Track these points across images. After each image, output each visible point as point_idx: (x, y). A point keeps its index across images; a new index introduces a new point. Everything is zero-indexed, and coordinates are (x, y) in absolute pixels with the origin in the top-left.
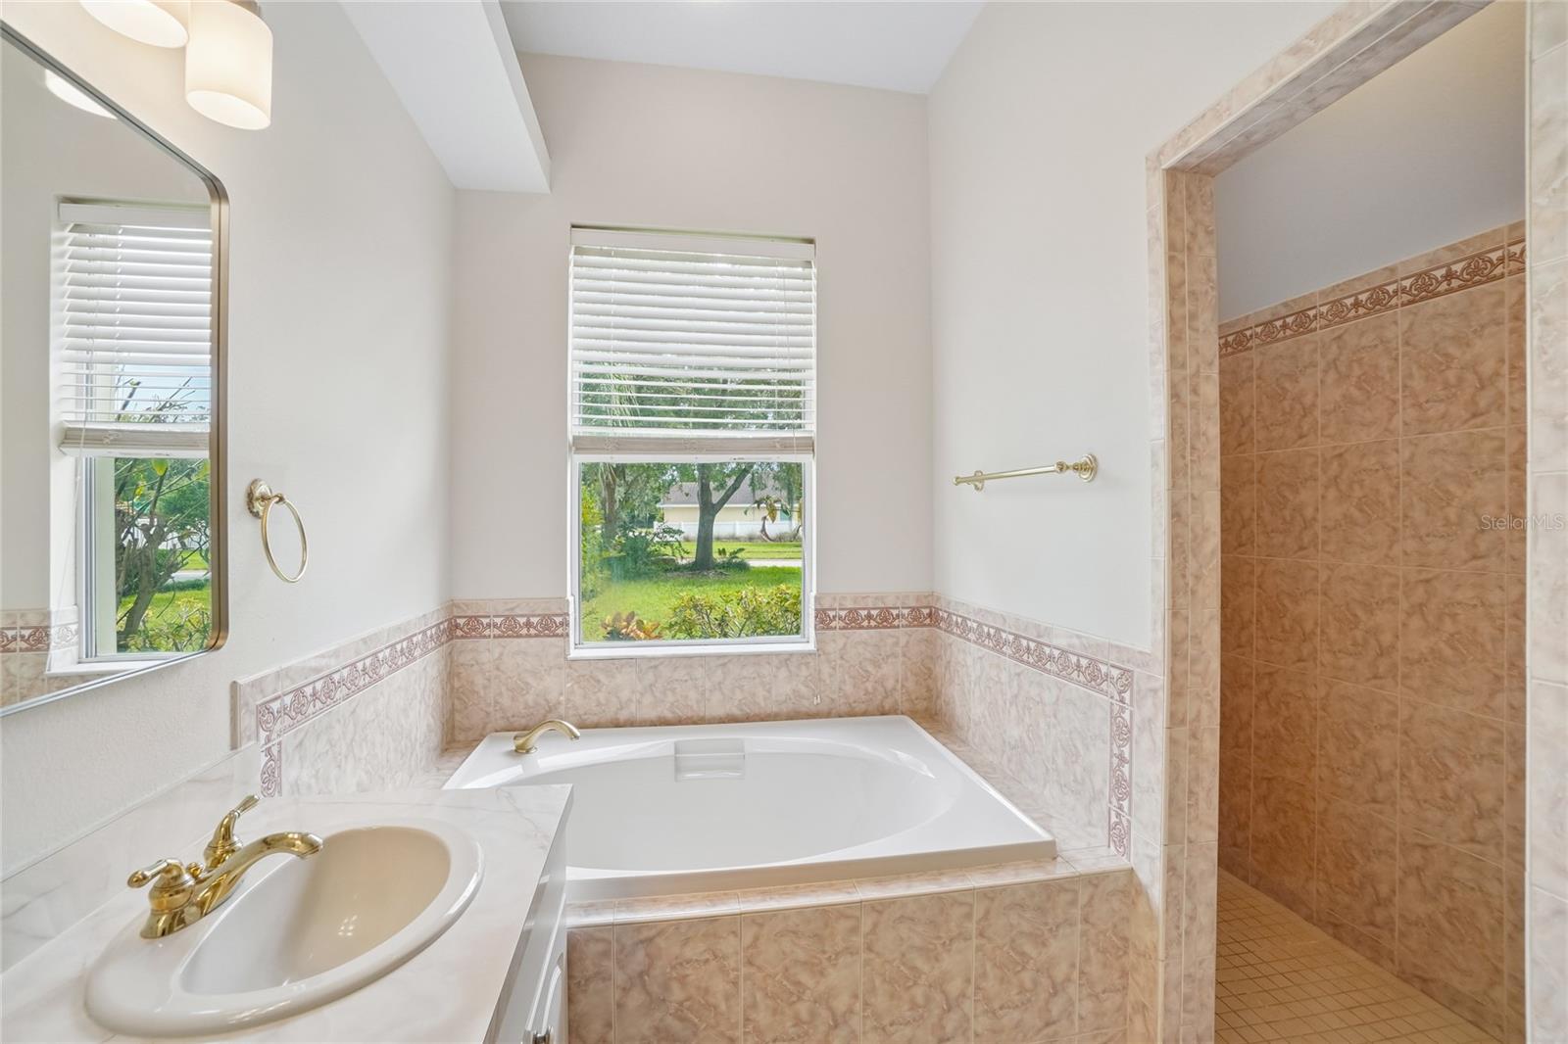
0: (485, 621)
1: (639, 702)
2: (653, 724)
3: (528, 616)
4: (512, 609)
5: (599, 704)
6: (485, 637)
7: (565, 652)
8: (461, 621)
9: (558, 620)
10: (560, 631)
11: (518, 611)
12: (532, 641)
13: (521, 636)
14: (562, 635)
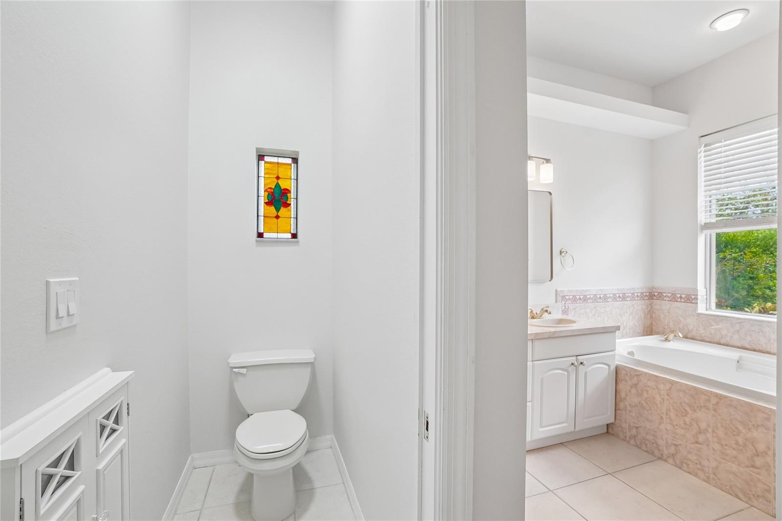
0: (664, 294)
1: (731, 337)
2: (738, 347)
3: (681, 294)
4: (675, 291)
5: (711, 334)
6: (664, 300)
7: (696, 309)
8: (656, 294)
9: (693, 297)
10: (693, 301)
11: (677, 292)
12: (682, 304)
13: (678, 301)
14: (694, 303)
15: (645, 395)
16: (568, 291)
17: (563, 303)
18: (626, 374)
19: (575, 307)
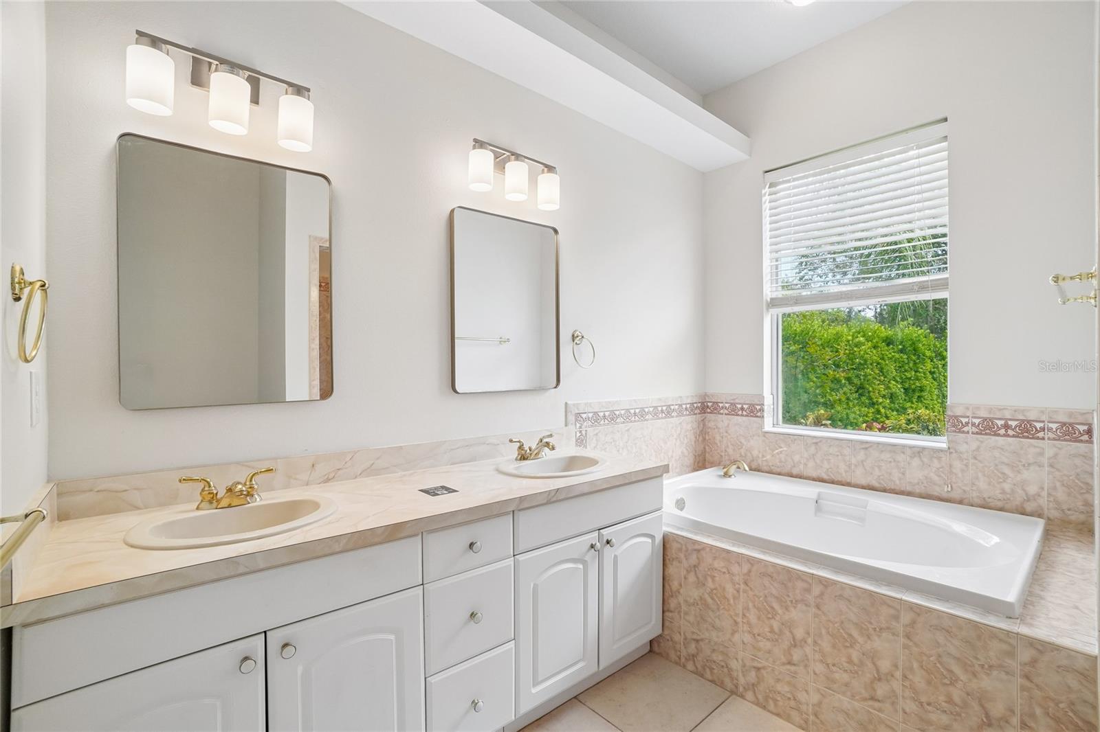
0: (721, 405)
1: (805, 464)
2: (814, 480)
3: (742, 404)
4: (734, 400)
5: (781, 462)
6: (721, 414)
7: (762, 426)
8: (710, 404)
9: (758, 407)
10: (759, 414)
11: (737, 401)
12: (744, 418)
13: (738, 415)
14: (760, 417)
15: (710, 584)
16: (586, 404)
17: (578, 425)
18: (680, 550)
19: (597, 431)
